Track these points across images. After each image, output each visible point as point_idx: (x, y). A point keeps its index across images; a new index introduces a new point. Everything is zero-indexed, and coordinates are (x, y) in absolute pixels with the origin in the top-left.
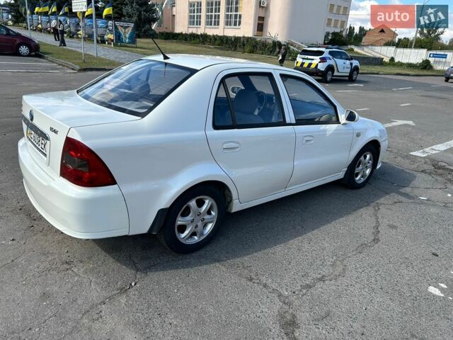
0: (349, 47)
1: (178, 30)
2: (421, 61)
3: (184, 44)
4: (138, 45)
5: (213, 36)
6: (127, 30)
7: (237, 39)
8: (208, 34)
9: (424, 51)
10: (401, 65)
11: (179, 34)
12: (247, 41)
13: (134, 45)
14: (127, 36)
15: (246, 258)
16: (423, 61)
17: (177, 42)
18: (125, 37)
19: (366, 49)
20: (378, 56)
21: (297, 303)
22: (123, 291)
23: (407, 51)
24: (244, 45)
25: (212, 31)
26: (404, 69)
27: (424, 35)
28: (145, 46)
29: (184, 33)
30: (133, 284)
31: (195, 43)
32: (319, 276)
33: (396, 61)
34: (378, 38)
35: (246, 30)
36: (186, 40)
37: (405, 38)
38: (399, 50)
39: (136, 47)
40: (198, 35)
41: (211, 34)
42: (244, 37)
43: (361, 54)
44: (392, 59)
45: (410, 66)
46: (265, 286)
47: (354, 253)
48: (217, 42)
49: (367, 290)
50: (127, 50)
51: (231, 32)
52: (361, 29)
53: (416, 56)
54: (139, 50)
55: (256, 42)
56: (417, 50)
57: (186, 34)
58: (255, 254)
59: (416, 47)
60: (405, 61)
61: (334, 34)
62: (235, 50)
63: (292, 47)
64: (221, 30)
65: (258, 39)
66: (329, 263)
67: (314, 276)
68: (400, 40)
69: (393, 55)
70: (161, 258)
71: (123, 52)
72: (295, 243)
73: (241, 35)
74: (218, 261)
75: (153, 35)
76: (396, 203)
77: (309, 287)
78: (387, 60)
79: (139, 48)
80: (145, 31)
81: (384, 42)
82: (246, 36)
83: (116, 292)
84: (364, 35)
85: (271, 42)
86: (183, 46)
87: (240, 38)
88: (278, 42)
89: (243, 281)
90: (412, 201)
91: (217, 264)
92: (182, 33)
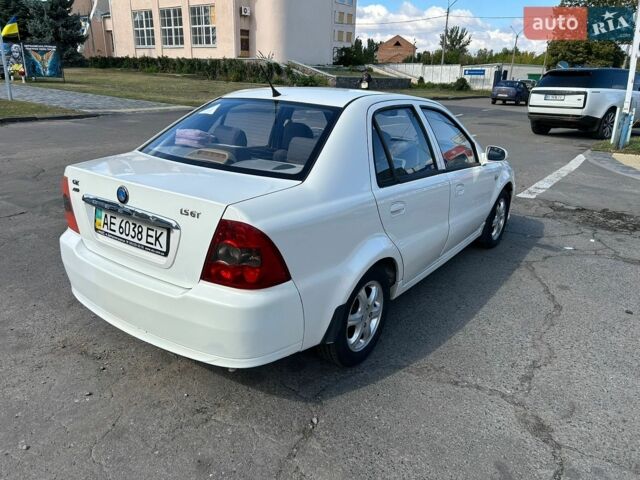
0: (366, 66)
1: (120, 52)
2: (455, 81)
3: (134, 73)
4: (67, 78)
5: (178, 59)
6: (45, 57)
7: (215, 63)
8: (170, 57)
9: (457, 68)
10: (432, 86)
11: (122, 59)
12: (231, 64)
13: (61, 79)
14: (47, 65)
15: (431, 357)
16: (458, 80)
17: (122, 71)
18: (44, 67)
19: (386, 68)
20: (403, 76)
21: (528, 400)
22: (307, 433)
23: (437, 68)
24: (226, 70)
25: (174, 53)
26: (437, 91)
27: (447, 46)
28: (78, 79)
29: (131, 57)
30: (315, 421)
31: (151, 71)
32: (529, 363)
33: (426, 82)
34: (395, 53)
35: (225, 48)
36: (136, 67)
37: (425, 52)
38: (427, 68)
39: (64, 82)
40: (153, 60)
41: (175, 57)
42: (224, 59)
43: (383, 75)
44: (421, 79)
45: (444, 87)
46: (478, 388)
47: (546, 327)
48: (184, 69)
49: (591, 368)
50: (51, 87)
51: (203, 53)
52: (370, 42)
53: (448, 74)
54: (69, 85)
55: (243, 66)
56: (448, 67)
57: (135, 59)
58: (438, 350)
59: (447, 63)
60: (436, 81)
61: (344, 49)
62: (214, 78)
63: (295, 70)
64: (186, 51)
65: (246, 61)
66: (528, 345)
67: (524, 363)
68: (419, 54)
69: (420, 75)
70: (326, 377)
71: (48, 90)
72: (472, 326)
73: (220, 57)
74: (400, 368)
75: (80, 62)
76: (546, 258)
77: (528, 378)
78: (415, 81)
79: (68, 82)
80: (69, 57)
81: (403, 59)
82: (228, 57)
83: (297, 437)
84: (377, 49)
85: (264, 64)
86: (134, 76)
87: (219, 60)
88: (275, 64)
89: (449, 387)
90: (559, 253)
91: (401, 372)
92: (127, 58)
